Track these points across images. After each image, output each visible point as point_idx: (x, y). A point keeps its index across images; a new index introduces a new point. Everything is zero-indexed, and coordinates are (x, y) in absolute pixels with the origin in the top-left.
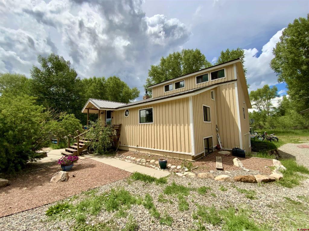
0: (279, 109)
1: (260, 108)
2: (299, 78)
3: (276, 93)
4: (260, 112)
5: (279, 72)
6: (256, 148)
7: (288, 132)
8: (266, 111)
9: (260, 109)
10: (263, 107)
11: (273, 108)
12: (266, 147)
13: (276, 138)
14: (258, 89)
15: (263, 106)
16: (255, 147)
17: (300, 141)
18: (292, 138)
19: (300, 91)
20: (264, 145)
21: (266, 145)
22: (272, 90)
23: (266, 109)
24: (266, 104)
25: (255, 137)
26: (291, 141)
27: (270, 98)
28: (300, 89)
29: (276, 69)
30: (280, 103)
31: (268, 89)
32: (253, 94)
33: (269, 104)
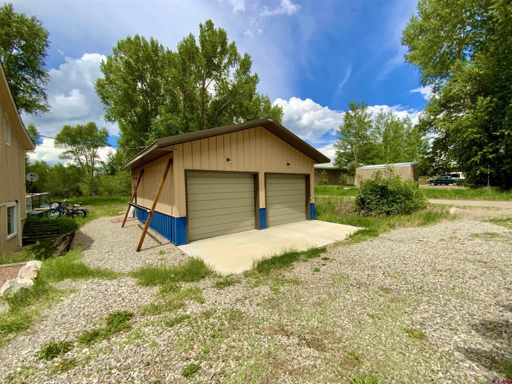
0: (109, 165)
1: (79, 160)
2: (132, 123)
3: (107, 140)
4: (80, 166)
5: (107, 103)
6: (35, 235)
7: (113, 200)
8: (90, 166)
9: (80, 162)
10: (85, 159)
11: (101, 162)
12: (56, 230)
13: (82, 210)
14: (78, 126)
15: (86, 157)
16: (34, 233)
17: (120, 213)
18: (114, 208)
19: (131, 140)
20: (55, 225)
21: (58, 225)
22: (101, 133)
23: (90, 164)
24: (90, 154)
25: (42, 213)
26: (108, 214)
27: (96, 147)
28: (131, 138)
29: (105, 99)
30: (111, 157)
31: (95, 130)
32: (67, 131)
33: (94, 156)
